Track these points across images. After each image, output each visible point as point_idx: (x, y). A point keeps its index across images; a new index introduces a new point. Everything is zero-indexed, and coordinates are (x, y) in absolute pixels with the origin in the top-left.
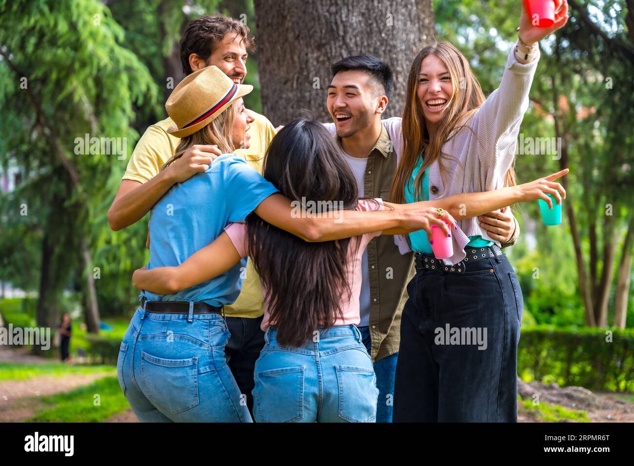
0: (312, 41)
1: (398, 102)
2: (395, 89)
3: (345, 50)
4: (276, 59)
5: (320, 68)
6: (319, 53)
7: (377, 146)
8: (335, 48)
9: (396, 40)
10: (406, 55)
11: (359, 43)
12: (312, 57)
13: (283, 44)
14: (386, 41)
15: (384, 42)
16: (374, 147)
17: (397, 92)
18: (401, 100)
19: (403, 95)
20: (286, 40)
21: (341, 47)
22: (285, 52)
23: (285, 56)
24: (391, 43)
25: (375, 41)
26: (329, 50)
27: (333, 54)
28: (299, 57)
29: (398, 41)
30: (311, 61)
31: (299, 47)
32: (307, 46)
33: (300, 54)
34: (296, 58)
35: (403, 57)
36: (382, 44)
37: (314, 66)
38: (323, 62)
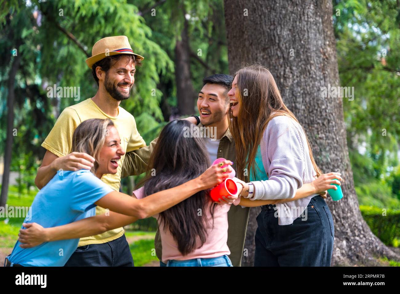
0: (260, 46)
1: (311, 82)
2: (310, 74)
3: (279, 51)
4: (238, 57)
5: (264, 62)
6: (264, 54)
7: (227, 134)
8: (274, 50)
9: (310, 45)
10: (316, 53)
11: (288, 47)
12: (260, 56)
13: (243, 48)
14: (304, 45)
15: (302, 46)
16: (225, 135)
17: (311, 76)
18: (313, 80)
19: (314, 78)
20: (244, 46)
21: (277, 50)
22: (244, 53)
23: (244, 55)
24: (307, 47)
25: (298, 46)
26: (270, 52)
27: (272, 54)
28: (252, 56)
29: (311, 46)
30: (259, 58)
31: (252, 50)
32: (257, 49)
33: (252, 54)
34: (250, 56)
35: (314, 55)
36: (301, 48)
37: (261, 61)
38: (267, 59)
